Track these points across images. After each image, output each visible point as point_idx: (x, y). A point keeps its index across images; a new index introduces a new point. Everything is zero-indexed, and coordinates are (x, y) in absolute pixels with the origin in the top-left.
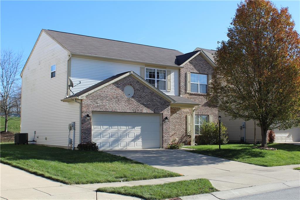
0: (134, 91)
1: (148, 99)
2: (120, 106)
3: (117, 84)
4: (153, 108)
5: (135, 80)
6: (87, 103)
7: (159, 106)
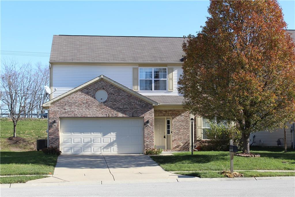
0: (108, 95)
1: (125, 102)
2: (91, 111)
3: (87, 90)
4: (131, 112)
5: (108, 84)
6: (54, 109)
7: (138, 109)
